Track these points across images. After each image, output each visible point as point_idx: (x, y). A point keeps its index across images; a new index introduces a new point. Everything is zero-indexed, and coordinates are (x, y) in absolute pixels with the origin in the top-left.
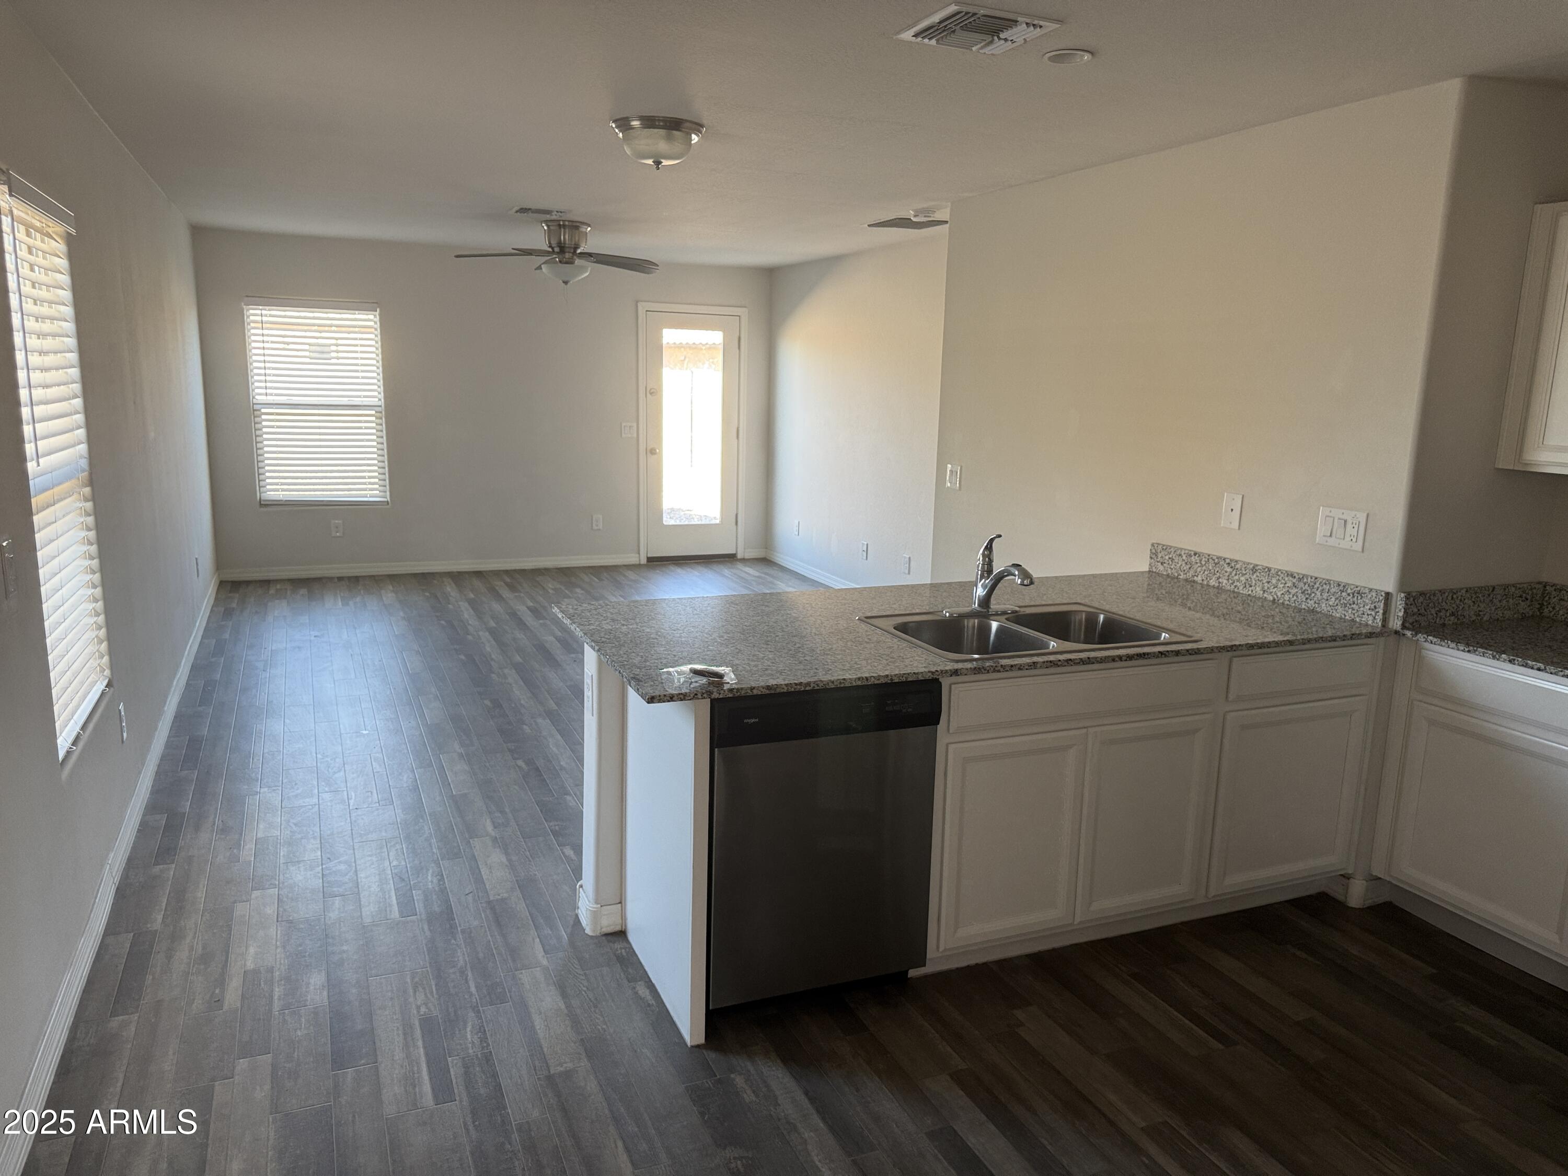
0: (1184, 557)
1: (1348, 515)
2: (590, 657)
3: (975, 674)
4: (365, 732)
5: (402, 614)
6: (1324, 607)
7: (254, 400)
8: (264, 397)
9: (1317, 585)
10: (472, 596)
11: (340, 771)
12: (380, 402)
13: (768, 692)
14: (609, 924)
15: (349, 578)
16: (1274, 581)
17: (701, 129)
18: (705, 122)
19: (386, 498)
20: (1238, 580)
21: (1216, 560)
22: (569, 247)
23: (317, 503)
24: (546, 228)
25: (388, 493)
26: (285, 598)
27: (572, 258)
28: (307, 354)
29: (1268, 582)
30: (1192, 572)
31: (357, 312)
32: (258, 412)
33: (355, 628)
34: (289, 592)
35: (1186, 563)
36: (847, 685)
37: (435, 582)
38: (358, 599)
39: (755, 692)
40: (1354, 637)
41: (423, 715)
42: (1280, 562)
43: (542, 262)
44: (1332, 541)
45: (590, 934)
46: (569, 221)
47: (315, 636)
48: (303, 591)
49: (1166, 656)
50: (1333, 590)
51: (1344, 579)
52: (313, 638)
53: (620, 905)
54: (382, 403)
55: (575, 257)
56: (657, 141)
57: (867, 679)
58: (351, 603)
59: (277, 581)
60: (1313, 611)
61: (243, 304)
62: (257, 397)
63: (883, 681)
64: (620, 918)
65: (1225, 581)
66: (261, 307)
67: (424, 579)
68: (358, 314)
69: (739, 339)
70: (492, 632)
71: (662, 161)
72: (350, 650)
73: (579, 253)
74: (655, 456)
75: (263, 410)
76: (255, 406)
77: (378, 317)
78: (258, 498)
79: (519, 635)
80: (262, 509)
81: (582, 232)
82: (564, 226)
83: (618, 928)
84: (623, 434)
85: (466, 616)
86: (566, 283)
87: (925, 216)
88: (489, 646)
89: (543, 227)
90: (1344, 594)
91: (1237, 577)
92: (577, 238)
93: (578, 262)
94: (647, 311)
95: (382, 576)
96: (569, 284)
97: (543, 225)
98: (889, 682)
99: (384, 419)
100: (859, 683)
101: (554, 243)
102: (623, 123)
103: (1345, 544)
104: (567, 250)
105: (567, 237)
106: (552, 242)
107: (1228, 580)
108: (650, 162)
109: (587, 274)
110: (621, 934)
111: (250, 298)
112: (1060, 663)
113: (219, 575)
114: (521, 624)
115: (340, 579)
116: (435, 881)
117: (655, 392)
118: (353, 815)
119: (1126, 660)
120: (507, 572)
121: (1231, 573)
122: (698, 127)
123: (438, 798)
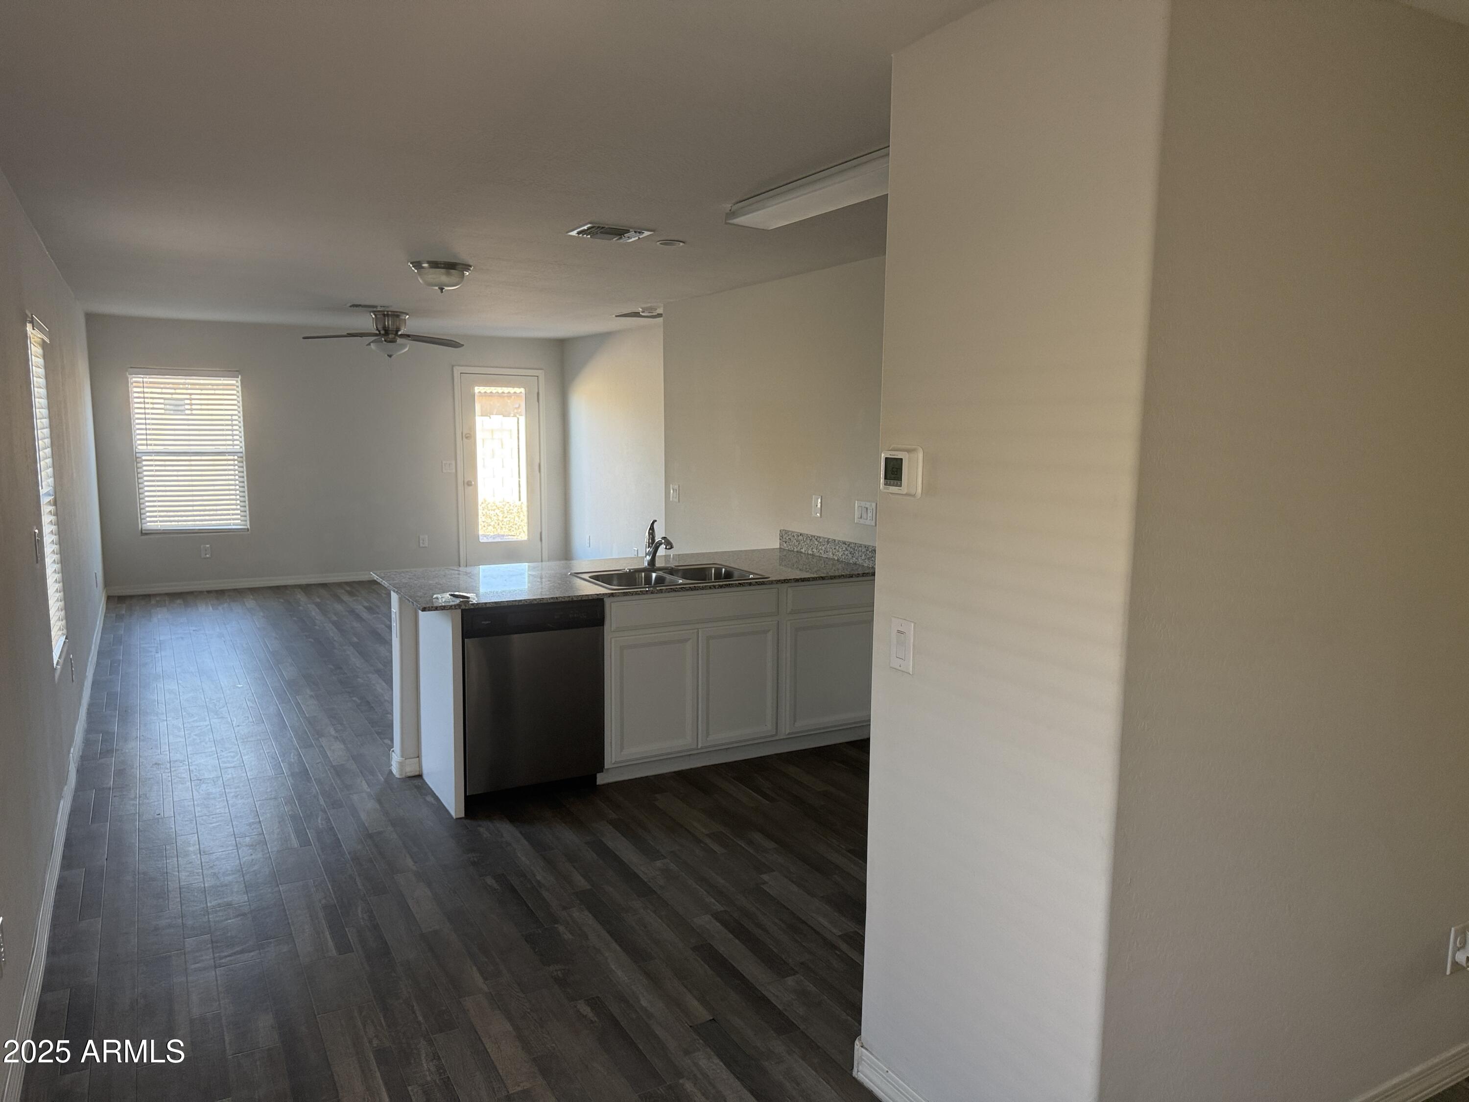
0: (796, 537)
1: (868, 505)
2: (394, 597)
3: (624, 596)
4: (239, 686)
5: (262, 614)
6: (860, 561)
7: (136, 449)
8: (145, 447)
9: (856, 548)
10: (318, 600)
11: (224, 707)
12: (241, 449)
13: (495, 605)
14: (411, 770)
15: (217, 591)
16: (837, 548)
17: (470, 268)
18: (471, 264)
19: (247, 526)
20: (821, 549)
21: (811, 538)
22: (392, 330)
23: (188, 531)
24: (373, 316)
25: (248, 522)
26: (165, 606)
27: (395, 338)
28: (162, 406)
29: (835, 549)
30: (800, 547)
31: (222, 379)
32: (139, 459)
33: (225, 624)
34: (167, 602)
35: (797, 541)
36: (544, 602)
37: (288, 592)
38: (226, 605)
39: (488, 605)
40: (864, 575)
41: (282, 675)
42: (840, 537)
43: (371, 341)
44: (862, 521)
45: (398, 776)
46: (391, 311)
47: (194, 630)
48: (179, 601)
49: (743, 586)
50: (863, 551)
51: (867, 543)
52: (192, 632)
53: (418, 759)
54: (243, 450)
55: (397, 337)
56: (440, 276)
57: (557, 598)
58: (220, 608)
59: (155, 595)
60: (855, 564)
61: (127, 374)
62: (139, 447)
63: (567, 599)
64: (418, 767)
65: (815, 550)
66: (142, 376)
67: (278, 590)
68: (223, 380)
69: (538, 394)
70: (334, 623)
71: (445, 287)
72: (223, 638)
73: (401, 335)
74: (471, 488)
75: (144, 458)
76: (137, 454)
77: (239, 382)
78: (140, 529)
79: (356, 624)
80: (143, 537)
81: (402, 319)
82: (388, 315)
83: (417, 773)
84: (444, 469)
85: (313, 613)
86: (390, 356)
87: (649, 313)
88: (332, 632)
89: (372, 316)
90: (868, 552)
91: (820, 547)
92: (398, 324)
93: (399, 340)
94: (461, 373)
95: (243, 589)
96: (392, 357)
97: (372, 314)
98: (571, 600)
99: (244, 462)
100: (552, 601)
101: (380, 327)
102: (418, 265)
103: (868, 522)
104: (390, 332)
105: (390, 322)
106: (378, 327)
107: (817, 549)
108: (437, 288)
109: (407, 349)
110: (420, 776)
111: (133, 369)
112: (676, 590)
113: (106, 592)
114: (359, 618)
115: (209, 592)
116: (296, 758)
117: (470, 436)
118: (236, 729)
119: (718, 588)
120: (347, 583)
121: (818, 545)
122: (467, 267)
123: (296, 719)
